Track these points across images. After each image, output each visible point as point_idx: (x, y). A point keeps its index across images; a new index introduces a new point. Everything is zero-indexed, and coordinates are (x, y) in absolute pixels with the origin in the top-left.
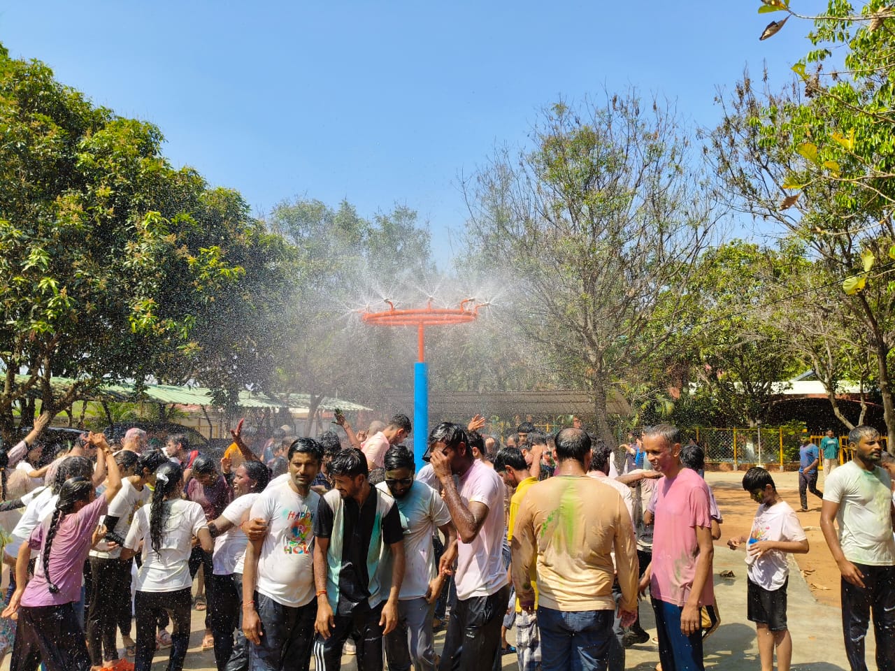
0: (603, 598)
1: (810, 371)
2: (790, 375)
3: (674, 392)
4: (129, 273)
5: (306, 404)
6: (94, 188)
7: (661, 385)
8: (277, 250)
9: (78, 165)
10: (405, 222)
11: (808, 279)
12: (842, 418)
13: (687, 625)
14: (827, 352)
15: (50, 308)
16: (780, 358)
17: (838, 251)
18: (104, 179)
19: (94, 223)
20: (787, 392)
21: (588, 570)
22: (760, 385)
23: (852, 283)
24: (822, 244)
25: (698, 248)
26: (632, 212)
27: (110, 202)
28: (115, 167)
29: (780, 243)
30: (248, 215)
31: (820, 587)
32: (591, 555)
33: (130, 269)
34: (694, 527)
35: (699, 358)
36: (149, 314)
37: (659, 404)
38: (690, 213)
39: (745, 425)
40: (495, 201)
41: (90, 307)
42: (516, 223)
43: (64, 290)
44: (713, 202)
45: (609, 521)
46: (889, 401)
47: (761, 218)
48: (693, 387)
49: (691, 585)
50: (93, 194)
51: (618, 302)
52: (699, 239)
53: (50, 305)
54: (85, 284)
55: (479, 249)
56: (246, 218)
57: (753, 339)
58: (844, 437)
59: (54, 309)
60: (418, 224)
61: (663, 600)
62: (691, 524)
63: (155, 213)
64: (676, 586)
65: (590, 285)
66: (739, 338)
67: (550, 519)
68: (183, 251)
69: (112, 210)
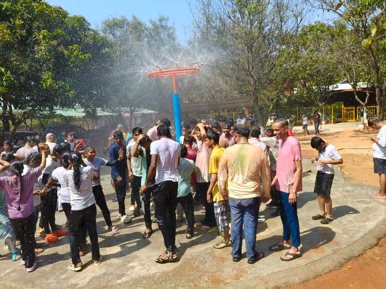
0: (256, 192)
1: (346, 79)
2: (337, 82)
3: (287, 94)
4: (38, 61)
5: (128, 112)
6: (14, 20)
7: (282, 91)
8: (105, 43)
9: (4, 9)
10: (163, 23)
11: (347, 38)
12: (358, 100)
13: (291, 201)
14: (353, 71)
15: (4, 81)
16: (333, 75)
17: (360, 25)
18: (18, 16)
19: (17, 38)
20: (335, 89)
21: (250, 182)
22: (325, 87)
23: (366, 42)
24: (353, 23)
25: (298, 27)
26: (268, 13)
27: (23, 27)
28: (22, 8)
29: (335, 22)
30: (89, 27)
31: (346, 173)
32: (251, 176)
33: (38, 58)
34: (294, 161)
35: (298, 78)
36: (50, 79)
37: (281, 100)
38: (294, 11)
39: (318, 105)
40: (205, 10)
41: (22, 79)
42: (215, 21)
43: (9, 72)
44: (305, 5)
45: (259, 162)
46: (379, 92)
47: (327, 11)
48: (296, 90)
49: (293, 184)
50: (14, 24)
51: (263, 56)
52: (298, 23)
53: (4, 79)
54: (19, 68)
55: (199, 34)
56: (89, 29)
57: (322, 67)
58: (359, 107)
59: (6, 81)
60: (170, 24)
61: (281, 191)
62: (293, 160)
63: (45, 31)
64: (286, 185)
65: (250, 49)
66: (316, 68)
67: (234, 162)
68: (61, 48)
69: (24, 31)
